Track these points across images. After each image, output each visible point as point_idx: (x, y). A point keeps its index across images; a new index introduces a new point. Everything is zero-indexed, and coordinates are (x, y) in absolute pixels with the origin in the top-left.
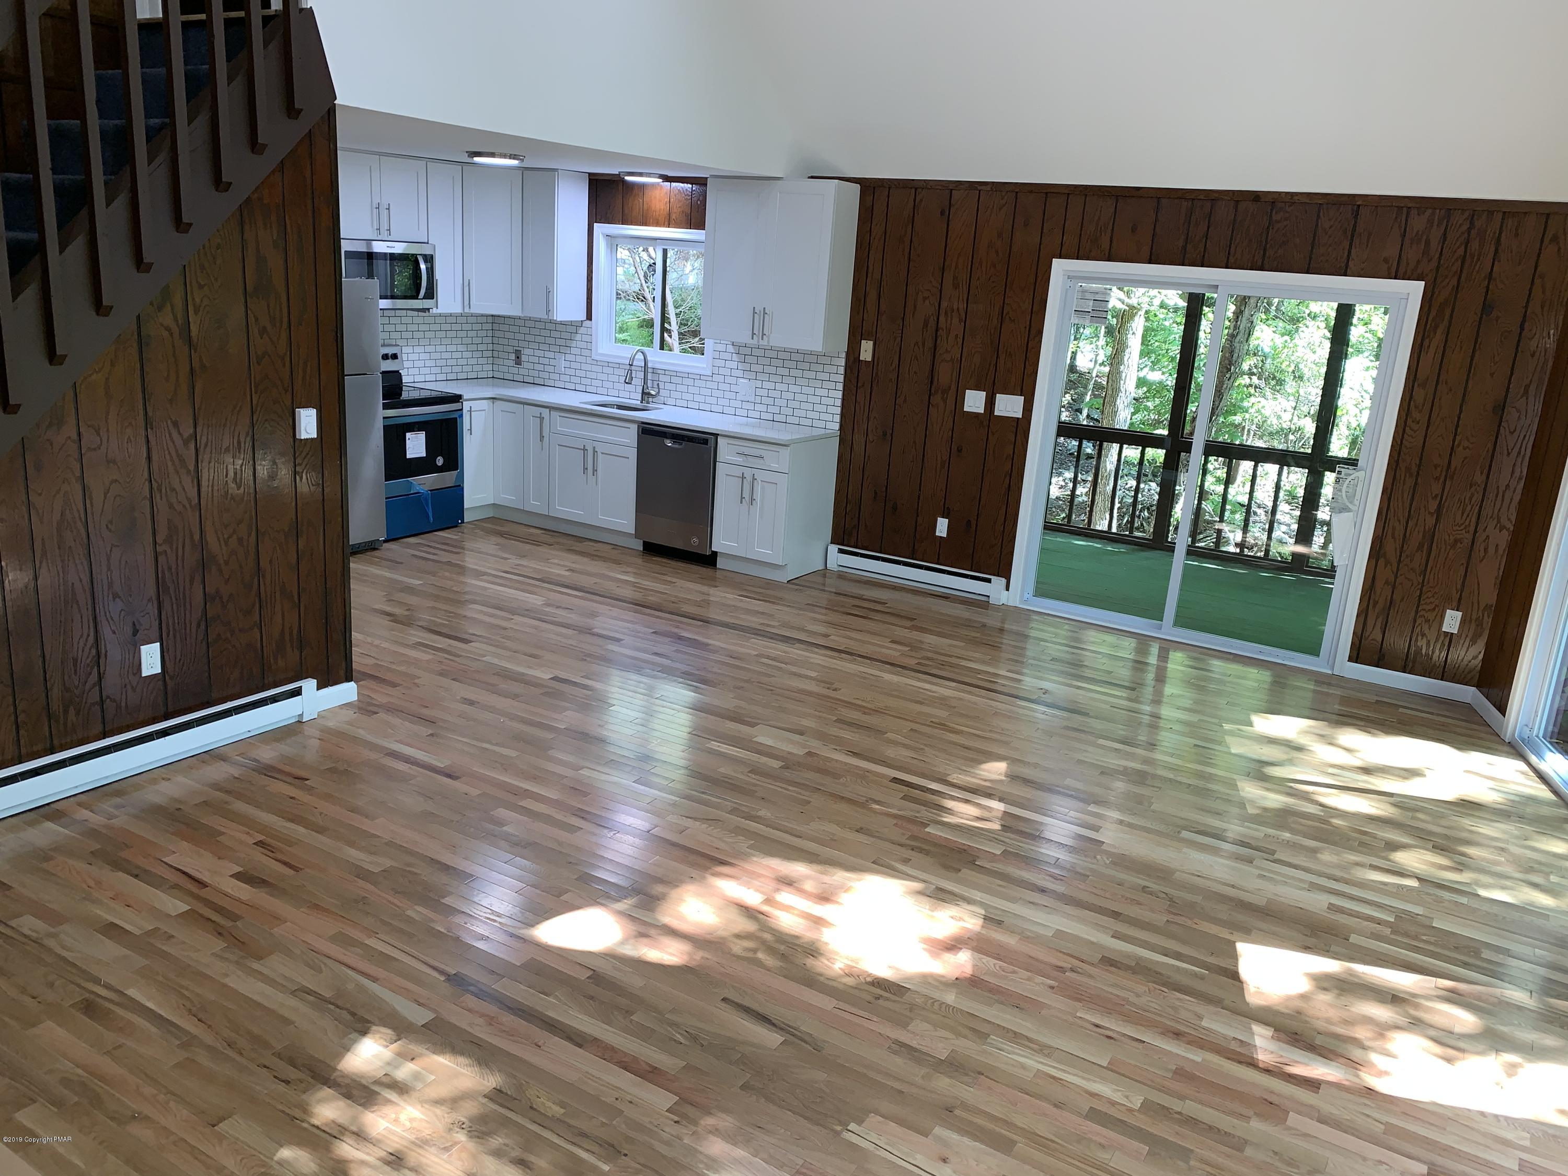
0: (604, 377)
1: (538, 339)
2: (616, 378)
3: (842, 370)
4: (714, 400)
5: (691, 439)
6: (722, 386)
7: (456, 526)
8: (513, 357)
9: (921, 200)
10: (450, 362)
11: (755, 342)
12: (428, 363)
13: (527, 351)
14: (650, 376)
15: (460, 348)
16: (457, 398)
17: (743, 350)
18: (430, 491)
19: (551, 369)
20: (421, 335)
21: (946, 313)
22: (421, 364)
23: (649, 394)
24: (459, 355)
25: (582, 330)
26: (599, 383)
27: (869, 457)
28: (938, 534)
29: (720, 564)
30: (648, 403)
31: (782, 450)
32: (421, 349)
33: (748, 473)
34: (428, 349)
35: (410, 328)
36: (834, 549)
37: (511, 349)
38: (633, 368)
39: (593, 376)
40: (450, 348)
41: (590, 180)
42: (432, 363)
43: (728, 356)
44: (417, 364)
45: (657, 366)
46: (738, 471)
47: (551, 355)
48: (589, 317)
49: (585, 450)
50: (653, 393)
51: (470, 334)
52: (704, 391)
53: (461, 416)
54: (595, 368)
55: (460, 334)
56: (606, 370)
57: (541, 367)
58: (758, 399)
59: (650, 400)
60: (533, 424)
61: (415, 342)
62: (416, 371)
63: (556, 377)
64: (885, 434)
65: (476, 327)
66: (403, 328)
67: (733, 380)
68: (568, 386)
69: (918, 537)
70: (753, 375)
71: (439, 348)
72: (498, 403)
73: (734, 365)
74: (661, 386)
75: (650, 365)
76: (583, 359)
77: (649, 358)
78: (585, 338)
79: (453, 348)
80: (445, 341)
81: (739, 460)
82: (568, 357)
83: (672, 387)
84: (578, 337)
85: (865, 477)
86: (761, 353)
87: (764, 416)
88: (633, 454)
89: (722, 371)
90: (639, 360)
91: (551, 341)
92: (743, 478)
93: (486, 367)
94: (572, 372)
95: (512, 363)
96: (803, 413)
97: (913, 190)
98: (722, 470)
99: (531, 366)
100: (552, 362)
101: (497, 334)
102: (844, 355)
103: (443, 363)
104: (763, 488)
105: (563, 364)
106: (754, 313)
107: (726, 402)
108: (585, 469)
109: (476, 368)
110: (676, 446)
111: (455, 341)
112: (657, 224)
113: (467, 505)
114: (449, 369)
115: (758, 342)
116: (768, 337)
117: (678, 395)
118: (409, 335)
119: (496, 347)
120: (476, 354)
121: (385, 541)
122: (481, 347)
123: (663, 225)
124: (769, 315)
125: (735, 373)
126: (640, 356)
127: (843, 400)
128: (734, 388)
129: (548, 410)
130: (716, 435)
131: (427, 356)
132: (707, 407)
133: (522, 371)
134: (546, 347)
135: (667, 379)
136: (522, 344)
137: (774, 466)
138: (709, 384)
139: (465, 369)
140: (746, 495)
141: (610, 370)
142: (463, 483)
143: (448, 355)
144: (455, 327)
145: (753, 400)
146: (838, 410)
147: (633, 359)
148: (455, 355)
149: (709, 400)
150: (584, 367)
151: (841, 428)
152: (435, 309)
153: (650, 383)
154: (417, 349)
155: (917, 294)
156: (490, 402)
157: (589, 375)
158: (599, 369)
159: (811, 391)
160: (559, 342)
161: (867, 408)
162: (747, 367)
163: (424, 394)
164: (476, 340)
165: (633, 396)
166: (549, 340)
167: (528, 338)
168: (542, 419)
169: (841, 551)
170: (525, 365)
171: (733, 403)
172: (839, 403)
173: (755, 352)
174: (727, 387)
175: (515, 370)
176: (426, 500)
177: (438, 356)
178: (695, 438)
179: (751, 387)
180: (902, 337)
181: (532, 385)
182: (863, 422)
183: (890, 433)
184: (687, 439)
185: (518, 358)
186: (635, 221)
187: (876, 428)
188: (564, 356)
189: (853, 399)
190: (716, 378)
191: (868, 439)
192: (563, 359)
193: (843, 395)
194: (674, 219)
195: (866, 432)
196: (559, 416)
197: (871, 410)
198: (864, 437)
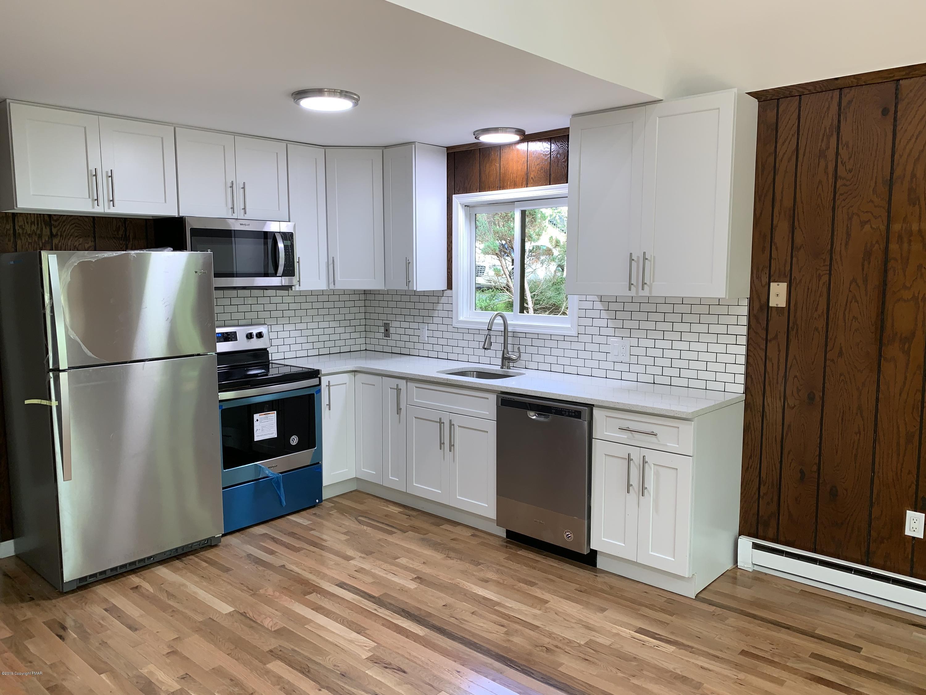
0: (465, 344)
1: (405, 312)
2: (476, 345)
3: (744, 321)
4: (580, 362)
5: (559, 412)
6: (589, 347)
7: (314, 507)
8: (382, 330)
9: (850, 102)
10: (322, 338)
11: (633, 293)
12: (299, 340)
13: (394, 324)
14: (510, 340)
15: (333, 324)
16: (315, 374)
17: (613, 306)
18: (281, 473)
19: (415, 339)
20: (292, 313)
21: (900, 237)
22: (292, 341)
23: (509, 359)
24: (331, 331)
25: (443, 300)
26: (459, 350)
27: (789, 426)
28: (908, 532)
29: (601, 563)
30: (509, 368)
31: (682, 425)
32: (292, 327)
33: (636, 454)
34: (299, 326)
35: (280, 307)
36: (745, 543)
37: (380, 323)
38: (492, 333)
39: (454, 343)
40: (322, 325)
41: (447, 154)
42: (304, 340)
43: (596, 314)
44: (287, 341)
45: (518, 329)
46: (623, 451)
47: (415, 325)
48: (450, 286)
49: (441, 423)
50: (514, 357)
51: (343, 311)
52: (568, 353)
53: (319, 391)
54: (456, 336)
55: (332, 311)
56: (467, 337)
57: (406, 338)
58: (634, 360)
59: (511, 364)
60: (391, 395)
61: (286, 320)
62: (287, 348)
63: (420, 346)
64: (811, 397)
65: (348, 304)
66: (273, 307)
67: (603, 340)
68: (431, 354)
69: (873, 534)
70: (626, 333)
71: (311, 326)
72: (359, 376)
73: (603, 323)
74: (522, 349)
75: (510, 329)
76: (444, 328)
77: (509, 322)
78: (447, 307)
79: (326, 325)
80: (316, 319)
81: (624, 436)
82: (432, 327)
83: (534, 350)
84: (440, 307)
85: (785, 452)
86: (636, 307)
87: (641, 378)
88: (492, 427)
89: (589, 330)
90: (498, 324)
91: (416, 312)
92: (629, 459)
93: (359, 341)
94: (434, 341)
95: (381, 336)
96: (693, 374)
97: (837, 92)
98: (598, 448)
99: (397, 337)
100: (417, 332)
101: (369, 310)
102: (746, 302)
103: (315, 339)
104: (657, 474)
105: (427, 333)
106: (632, 260)
107: (595, 364)
108: (442, 444)
109: (349, 342)
110: (542, 419)
111: (327, 318)
112: (515, 185)
113: (325, 482)
114: (321, 345)
115: (637, 292)
116: (650, 287)
117: (540, 358)
118: (280, 314)
119: (369, 322)
120: (349, 330)
121: (224, 535)
122: (353, 323)
123: (522, 186)
124: (650, 261)
125: (604, 331)
126: (499, 320)
128: (603, 348)
129: (404, 381)
130: (591, 407)
131: (298, 333)
132: (574, 370)
133: (389, 343)
134: (410, 319)
135: (528, 342)
136: (391, 317)
137: (672, 446)
138: (575, 346)
139: (338, 343)
140: (635, 481)
141: (470, 337)
142: (321, 460)
143: (320, 332)
144: (326, 305)
145: (627, 360)
146: (742, 369)
147: (491, 323)
148: (327, 331)
149: (575, 362)
150: (446, 335)
151: (747, 390)
152: (297, 286)
153: (510, 348)
154: (287, 327)
155: (850, 219)
156: (351, 375)
157: (451, 342)
158: (460, 336)
159: (703, 347)
160: (423, 313)
161: (782, 366)
162: (619, 324)
163: (286, 370)
164: (348, 317)
165: (494, 361)
166: (414, 312)
167: (395, 311)
168: (398, 390)
169: (756, 546)
170: (394, 337)
171: (603, 365)
172: (742, 360)
173: (628, 307)
174: (595, 347)
175: (383, 342)
176: (278, 483)
177: (309, 332)
178: (564, 410)
179: (625, 346)
180: (830, 274)
181: (400, 355)
182: (777, 383)
183: (820, 396)
184: (554, 411)
185: (387, 330)
186: (492, 186)
187: (799, 390)
188: (427, 326)
189: (763, 354)
190: (582, 338)
191: (786, 404)
192: (427, 329)
193: (748, 350)
194: (532, 178)
195: (782, 394)
196: (416, 387)
197: (788, 366)
198: (781, 402)
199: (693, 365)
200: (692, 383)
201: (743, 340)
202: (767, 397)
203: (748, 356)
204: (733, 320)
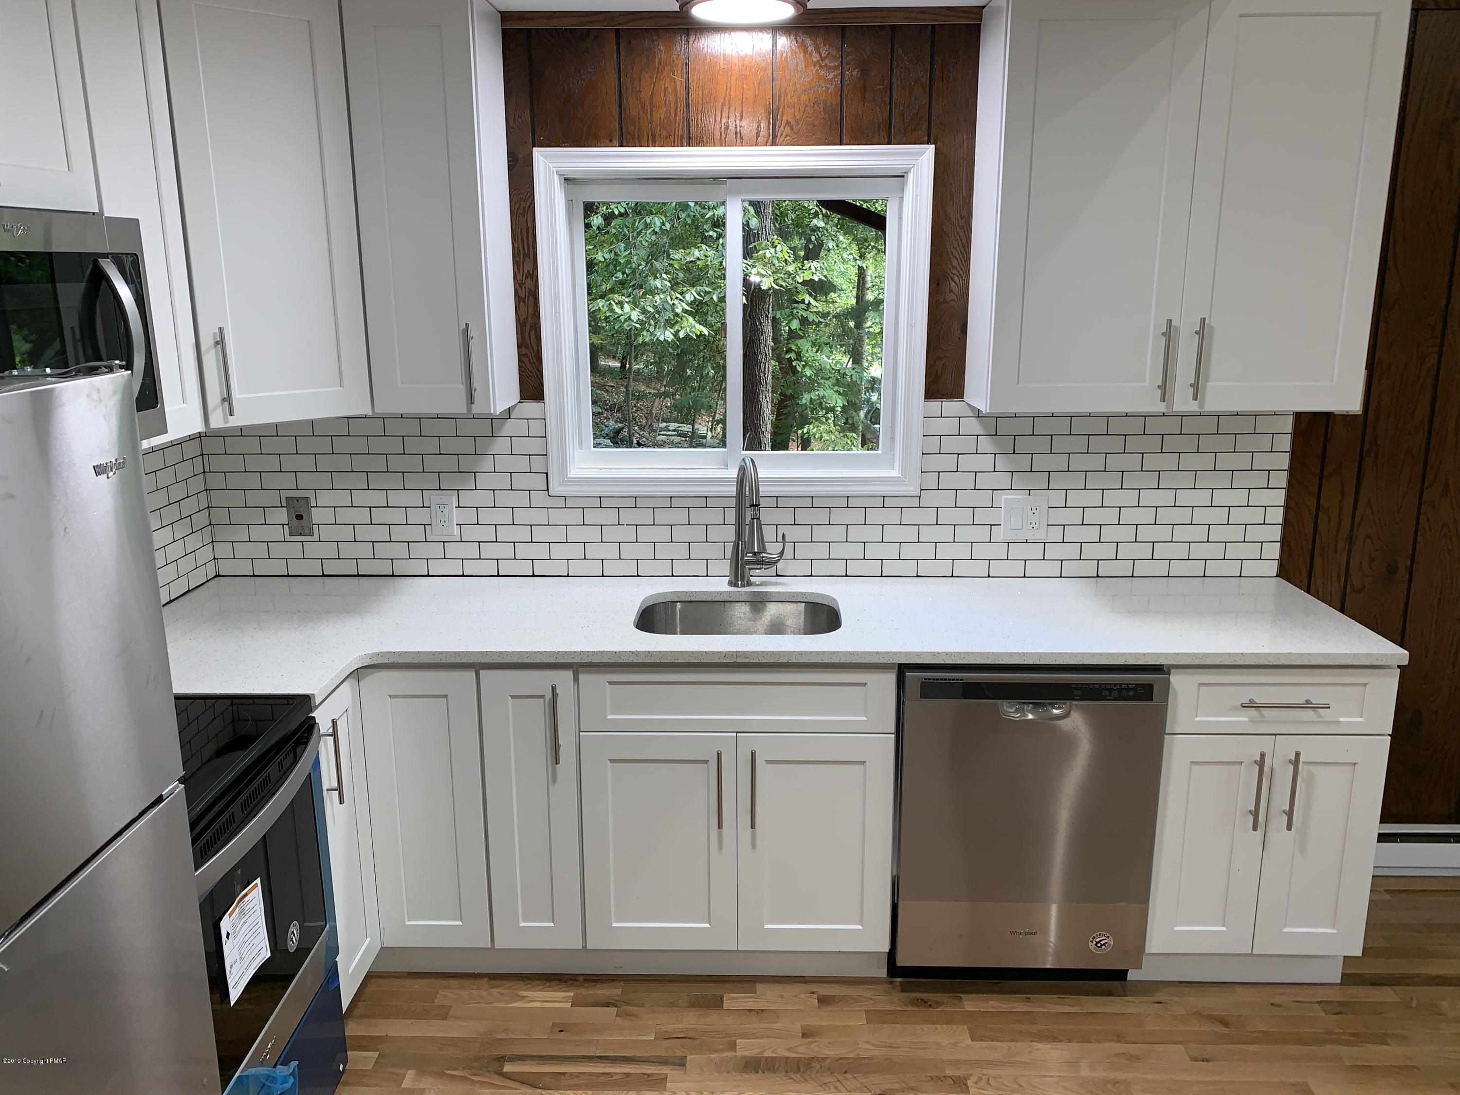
0: (592, 534)
6: (948, 516)
8: (281, 516)
13: (328, 499)
19: (414, 533)
25: (510, 427)
31: (1375, 679)
37: (273, 498)
39: (557, 534)
41: (505, 32)
43: (966, 444)
47: (411, 498)
48: (533, 392)
52: (894, 533)
53: (318, 759)
57: (380, 533)
58: (1055, 534)
64: (1392, 570)
67: (983, 498)
70: (1038, 481)
72: (376, 677)
73: (986, 463)
76: (518, 499)
78: (525, 445)
82: (468, 498)
84: (500, 446)
89: (948, 480)
91: (409, 463)
94: (482, 533)
95: (276, 533)
96: (1180, 551)
98: (1180, 754)
99: (343, 533)
100: (418, 516)
105: (456, 516)
107: (961, 551)
109: (184, 565)
119: (219, 497)
123: (757, 140)
125: (985, 480)
127: (1287, 507)
128: (982, 516)
129: (569, 674)
130: (1165, 670)
133: (313, 550)
134: (391, 481)
135: (785, 516)
136: (309, 481)
137: (1351, 720)
138: (912, 516)
145: (1040, 536)
146: (1276, 533)
150: (525, 516)
151: (1282, 570)
156: (354, 682)
157: (543, 534)
160: (436, 463)
162: (1024, 462)
166: (400, 463)
167: (329, 464)
170: (327, 532)
171: (982, 550)
172: (1277, 515)
174: (962, 516)
175: (293, 549)
178: (1108, 687)
179: (1038, 508)
180: (1440, 354)
181: (356, 579)
182: (1336, 550)
183: (1406, 565)
184: (1080, 692)
185: (300, 517)
186: (664, 133)
187: (1372, 559)
188: (455, 498)
189: (1312, 502)
190: (930, 498)
191: (1348, 586)
192: (455, 504)
193: (1288, 497)
194: (788, 123)
195: (1343, 571)
196: (610, 683)
197: (1357, 520)
198: (1339, 582)
199: (1181, 533)
200: (1177, 568)
201: (1281, 480)
202: (1315, 576)
203: (1289, 507)
204: (1265, 442)
